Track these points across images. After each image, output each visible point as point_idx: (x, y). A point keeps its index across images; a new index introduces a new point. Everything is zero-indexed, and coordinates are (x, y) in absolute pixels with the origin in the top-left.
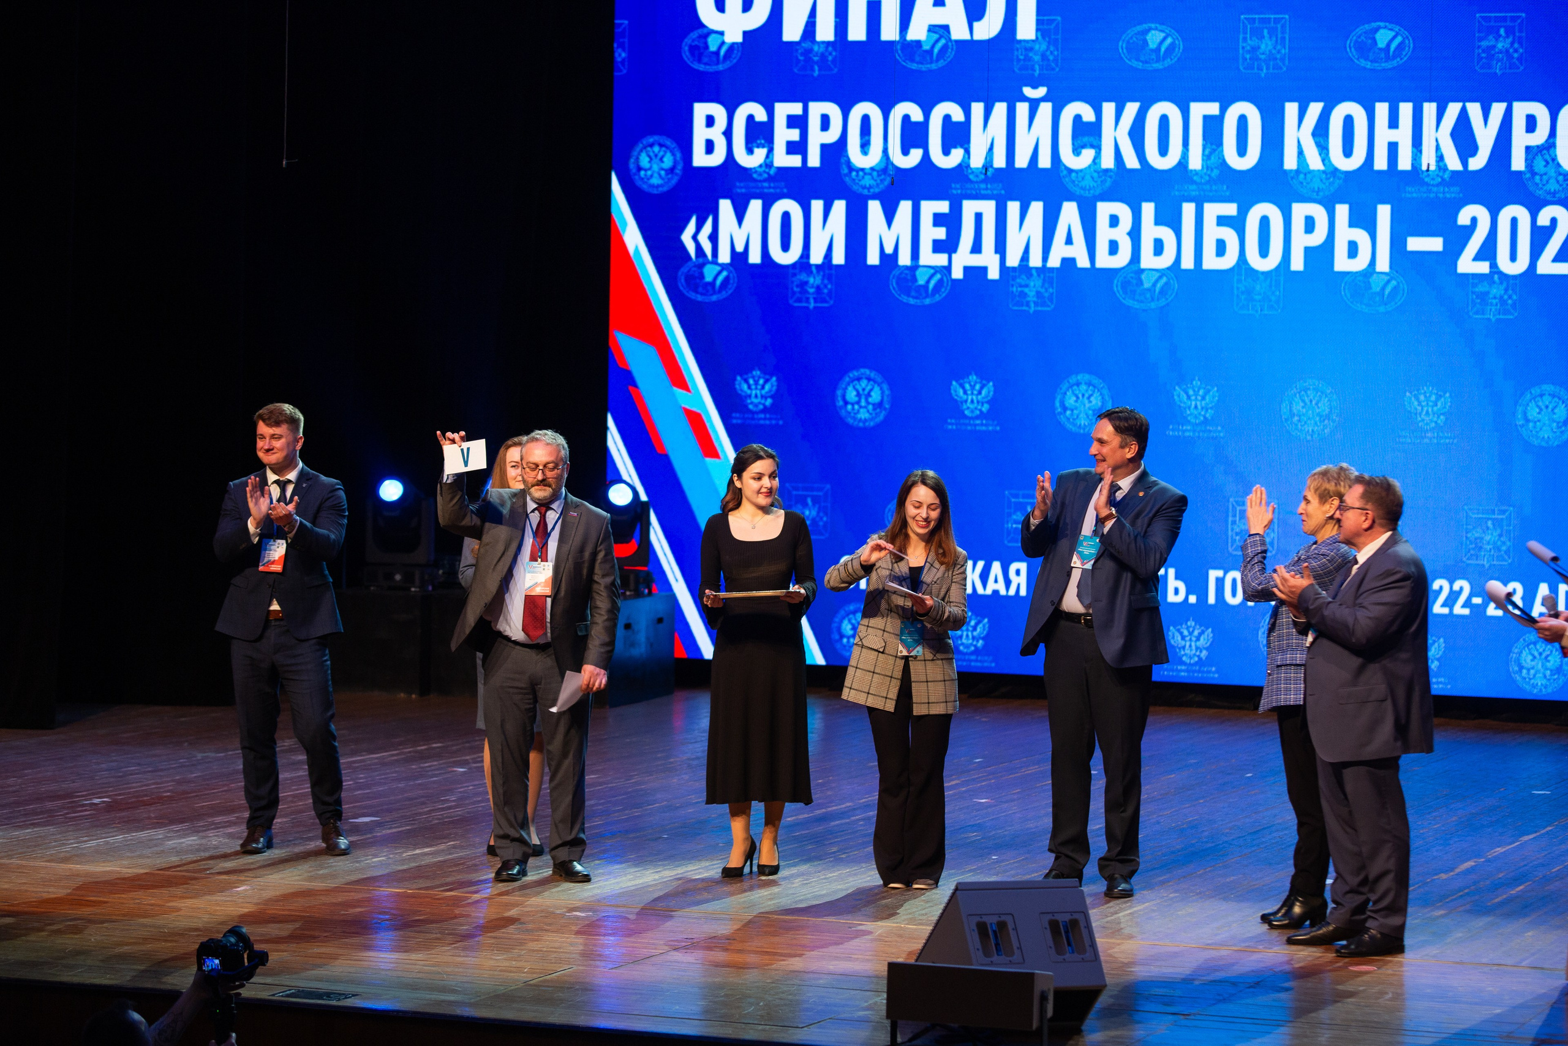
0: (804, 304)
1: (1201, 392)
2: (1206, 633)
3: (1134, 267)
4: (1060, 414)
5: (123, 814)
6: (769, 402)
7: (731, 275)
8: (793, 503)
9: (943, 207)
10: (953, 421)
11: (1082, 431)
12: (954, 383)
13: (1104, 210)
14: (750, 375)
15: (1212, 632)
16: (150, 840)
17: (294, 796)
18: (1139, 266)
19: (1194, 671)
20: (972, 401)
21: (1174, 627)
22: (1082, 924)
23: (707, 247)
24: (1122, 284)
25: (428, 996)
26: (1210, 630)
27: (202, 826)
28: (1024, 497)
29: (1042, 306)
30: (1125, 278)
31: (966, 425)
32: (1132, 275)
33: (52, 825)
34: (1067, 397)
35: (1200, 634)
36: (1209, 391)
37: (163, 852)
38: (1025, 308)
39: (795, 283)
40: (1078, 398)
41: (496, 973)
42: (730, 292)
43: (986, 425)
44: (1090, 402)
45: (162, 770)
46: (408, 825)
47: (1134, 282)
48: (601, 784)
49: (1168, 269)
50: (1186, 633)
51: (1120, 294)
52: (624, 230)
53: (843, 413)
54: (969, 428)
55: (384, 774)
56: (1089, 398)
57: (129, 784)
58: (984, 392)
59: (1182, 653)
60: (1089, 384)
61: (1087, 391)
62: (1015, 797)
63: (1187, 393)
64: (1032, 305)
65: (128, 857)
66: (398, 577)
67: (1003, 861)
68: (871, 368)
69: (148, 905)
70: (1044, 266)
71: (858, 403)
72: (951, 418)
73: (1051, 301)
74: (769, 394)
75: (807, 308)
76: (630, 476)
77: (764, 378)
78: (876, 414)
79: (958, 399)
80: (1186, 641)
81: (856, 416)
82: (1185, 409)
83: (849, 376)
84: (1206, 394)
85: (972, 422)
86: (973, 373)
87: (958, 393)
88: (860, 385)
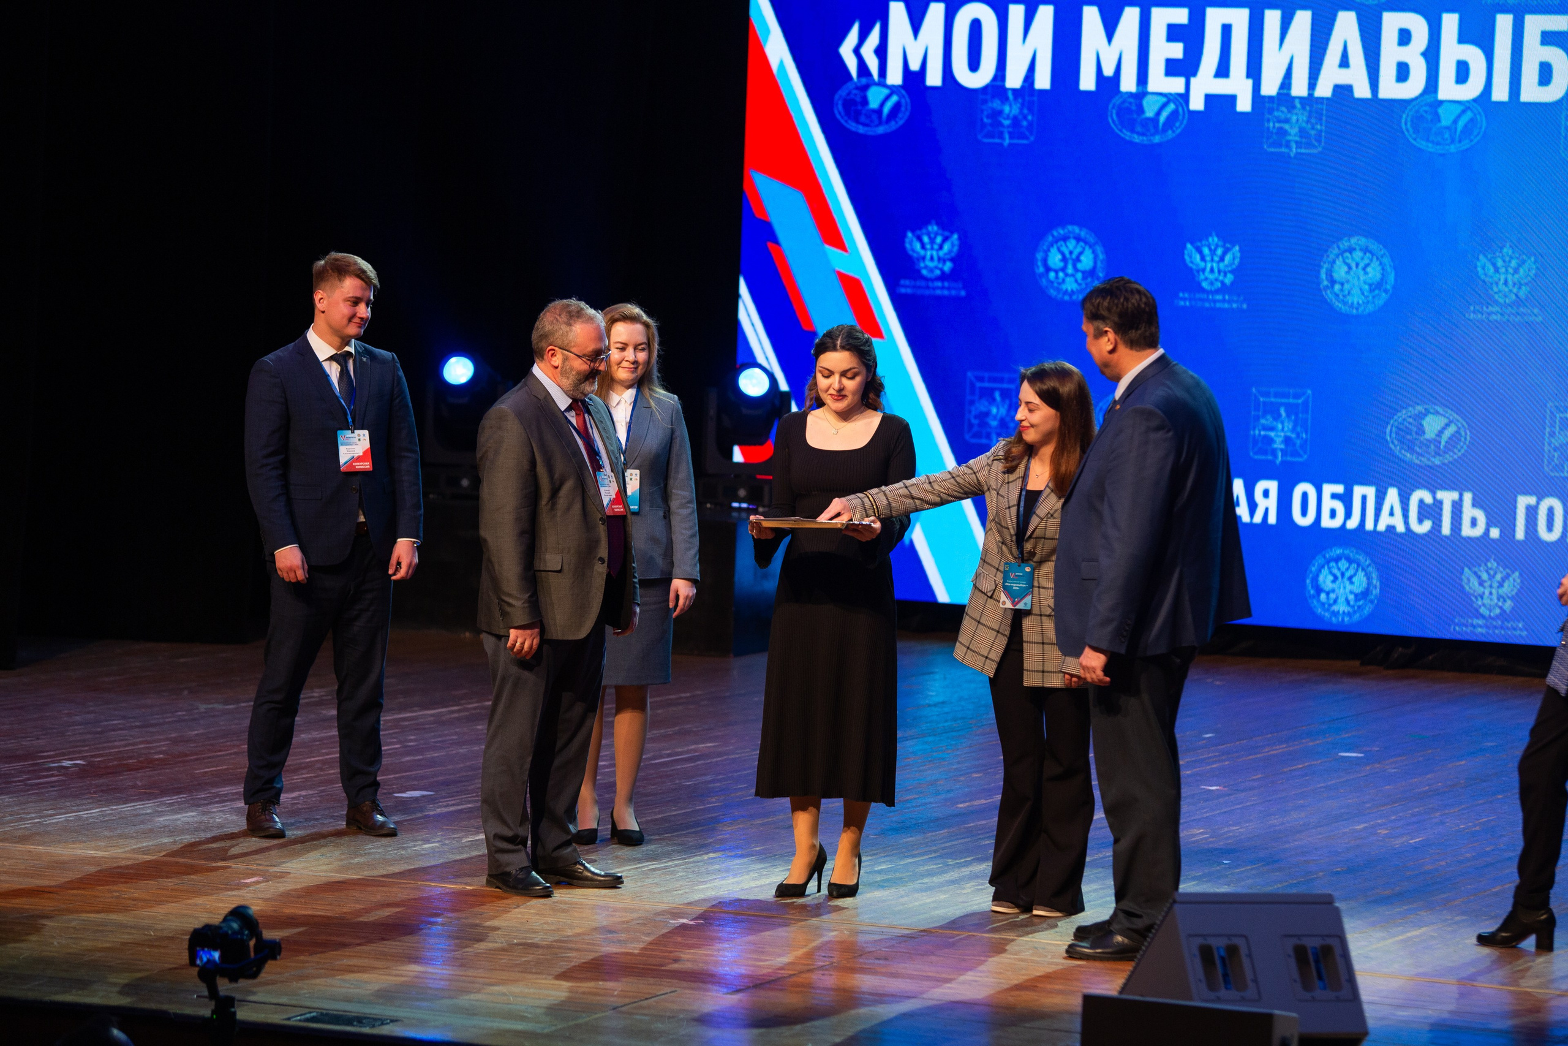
0: (997, 141)
1: (1514, 263)
2: (1511, 579)
3: (1429, 99)
5: (101, 781)
6: (948, 266)
7: (903, 101)
8: (976, 397)
9: (1180, 16)
10: (1186, 295)
11: (1354, 311)
12: (1189, 246)
13: (1392, 22)
14: (924, 231)
15: (1520, 576)
16: (136, 815)
17: (324, 762)
18: (1436, 97)
19: (1496, 627)
20: (1212, 270)
21: (1470, 569)
22: (1338, 951)
23: (873, 64)
24: (1412, 121)
25: (489, 1024)
26: (1517, 574)
27: (204, 799)
28: (1276, 395)
29: (1305, 148)
30: (1417, 112)
31: (1200, 300)
32: (1427, 108)
33: (7, 794)
34: (1336, 267)
35: (1503, 580)
36: (1524, 262)
37: (151, 831)
38: (1284, 150)
39: (985, 113)
40: (1350, 268)
41: (577, 996)
42: (901, 123)
43: (1229, 302)
44: (1366, 273)
45: (152, 725)
46: (469, 802)
47: (1429, 117)
48: (720, 755)
49: (1475, 100)
50: (1485, 576)
51: (1410, 135)
52: (767, 39)
53: (1044, 282)
54: (1207, 305)
55: (440, 736)
56: (1364, 269)
57: (109, 742)
58: (1228, 258)
59: (1480, 603)
60: (1366, 250)
61: (1362, 259)
62: (1255, 784)
63: (1494, 265)
64: (1294, 146)
65: (106, 837)
66: (465, 483)
67: (1236, 867)
68: (1081, 225)
69: (129, 899)
70: (1311, 95)
71: (1064, 269)
72: (1183, 292)
73: (1319, 141)
74: (948, 257)
75: (1001, 145)
76: (767, 358)
77: (942, 235)
78: (1087, 284)
79: (1194, 267)
80: (1485, 588)
81: (1060, 287)
82: (1492, 284)
83: (1053, 236)
84: (1519, 266)
85: (1210, 297)
86: (1214, 234)
87: (1193, 260)
88: (1067, 246)
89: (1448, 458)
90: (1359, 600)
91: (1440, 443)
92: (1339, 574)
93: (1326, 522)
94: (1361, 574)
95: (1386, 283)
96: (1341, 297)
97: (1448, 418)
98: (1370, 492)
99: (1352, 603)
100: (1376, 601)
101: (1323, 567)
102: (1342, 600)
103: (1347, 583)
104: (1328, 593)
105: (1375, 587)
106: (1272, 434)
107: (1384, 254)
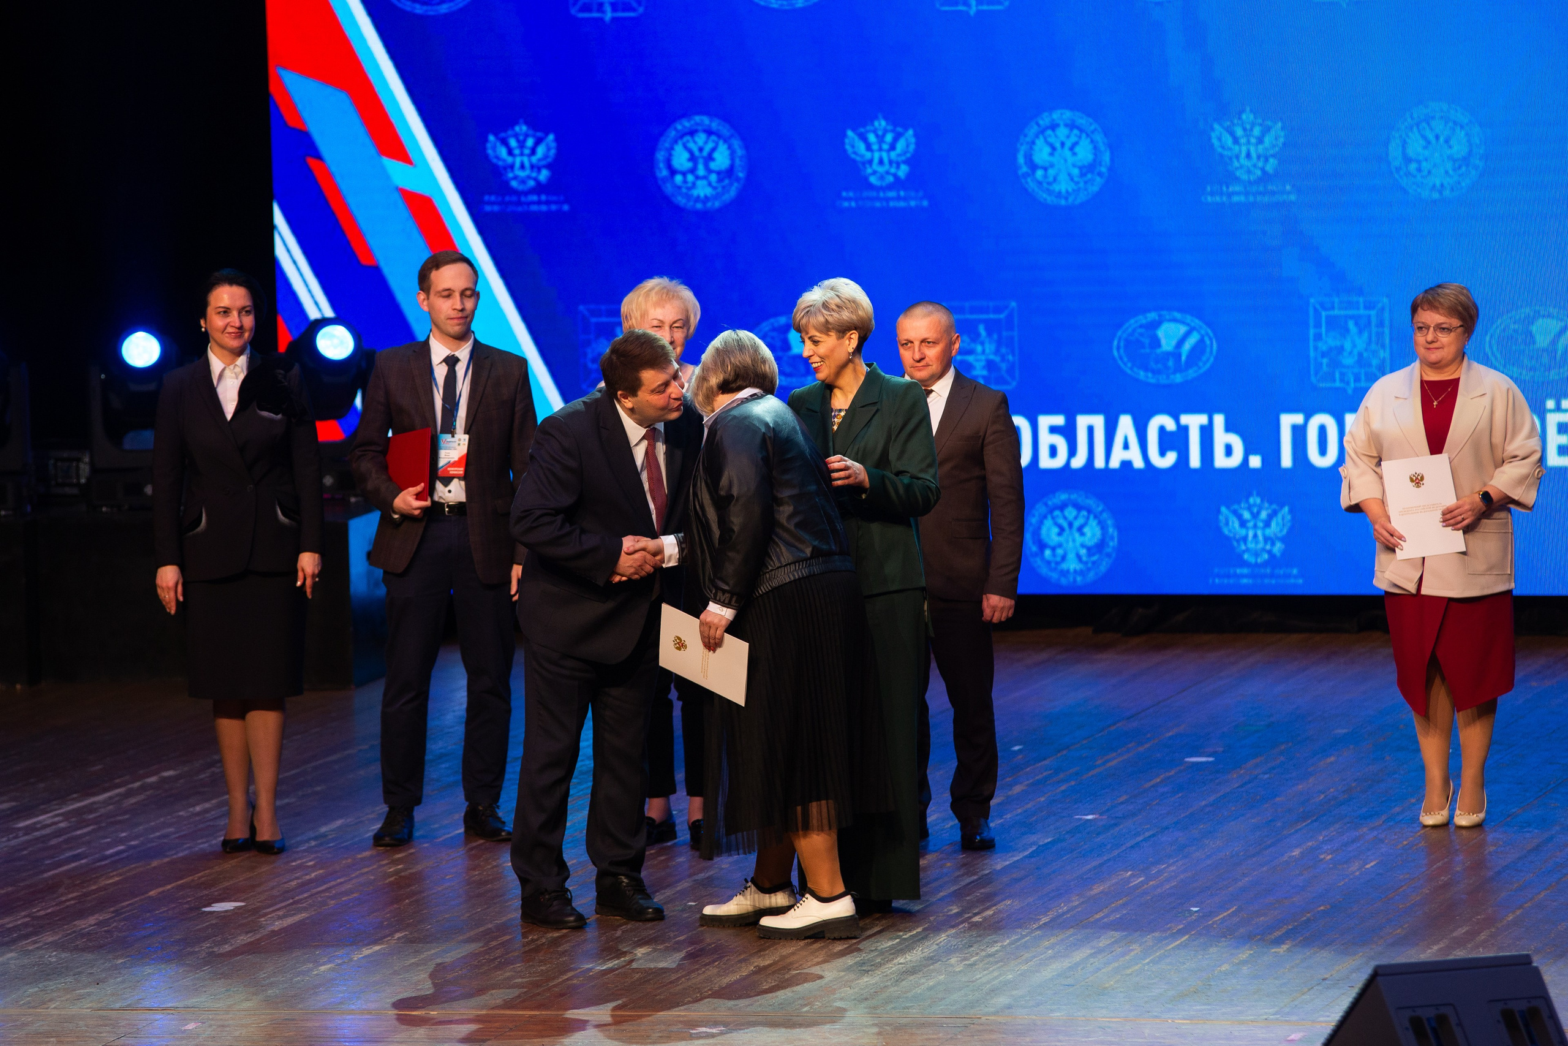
0: (595, 15)
1: (1257, 131)
2: (1280, 516)
4: (1026, 175)
6: (544, 175)
8: (592, 336)
10: (851, 194)
11: (1063, 202)
12: (850, 133)
14: (510, 132)
15: (1291, 511)
19: (1264, 576)
20: (881, 162)
21: (1228, 507)
26: (1286, 509)
28: (973, 310)
34: (1036, 148)
35: (1271, 517)
36: (1266, 130)
38: (962, 8)
40: (1054, 148)
43: (905, 199)
44: (1075, 154)
46: (296, 911)
50: (1247, 515)
53: (668, 189)
54: (878, 204)
56: (1072, 149)
58: (901, 145)
60: (1072, 126)
61: (1068, 137)
62: (1130, 808)
63: (1232, 134)
64: (973, 2)
68: (711, 115)
71: (693, 171)
72: (847, 189)
74: (544, 163)
75: (601, 20)
76: (316, 303)
77: (534, 136)
78: (723, 187)
79: (858, 159)
80: (1247, 529)
81: (690, 193)
82: (1230, 158)
83: (676, 129)
84: (1264, 133)
85: (881, 194)
86: (880, 116)
87: (856, 150)
88: (695, 142)
89: (1192, 373)
90: (1093, 555)
91: (1180, 355)
92: (1065, 525)
93: (1046, 462)
94: (1093, 523)
95: (1100, 165)
96: (1045, 185)
97: (1188, 325)
98: (1098, 421)
99: (1084, 559)
100: (1114, 555)
101: (1045, 517)
102: (1071, 556)
103: (1077, 535)
104: (1053, 549)
105: (1112, 538)
106: (970, 358)
107: (1093, 132)
